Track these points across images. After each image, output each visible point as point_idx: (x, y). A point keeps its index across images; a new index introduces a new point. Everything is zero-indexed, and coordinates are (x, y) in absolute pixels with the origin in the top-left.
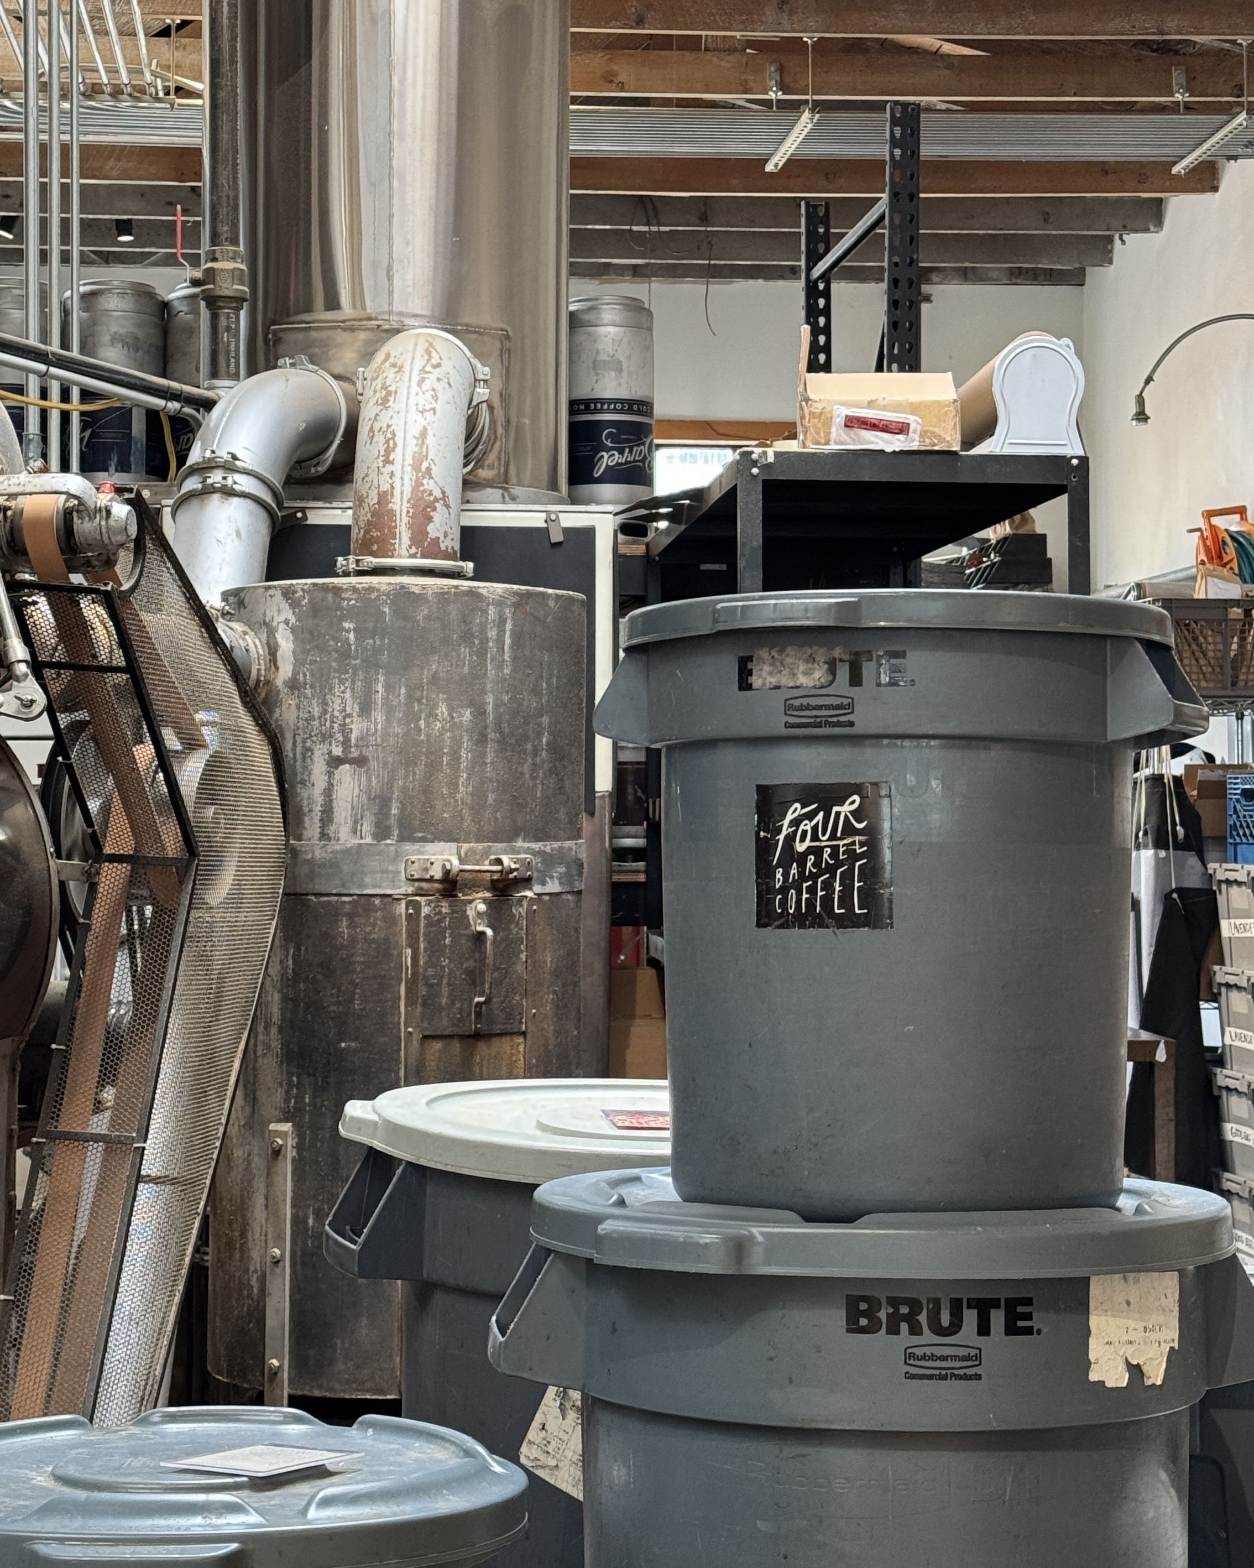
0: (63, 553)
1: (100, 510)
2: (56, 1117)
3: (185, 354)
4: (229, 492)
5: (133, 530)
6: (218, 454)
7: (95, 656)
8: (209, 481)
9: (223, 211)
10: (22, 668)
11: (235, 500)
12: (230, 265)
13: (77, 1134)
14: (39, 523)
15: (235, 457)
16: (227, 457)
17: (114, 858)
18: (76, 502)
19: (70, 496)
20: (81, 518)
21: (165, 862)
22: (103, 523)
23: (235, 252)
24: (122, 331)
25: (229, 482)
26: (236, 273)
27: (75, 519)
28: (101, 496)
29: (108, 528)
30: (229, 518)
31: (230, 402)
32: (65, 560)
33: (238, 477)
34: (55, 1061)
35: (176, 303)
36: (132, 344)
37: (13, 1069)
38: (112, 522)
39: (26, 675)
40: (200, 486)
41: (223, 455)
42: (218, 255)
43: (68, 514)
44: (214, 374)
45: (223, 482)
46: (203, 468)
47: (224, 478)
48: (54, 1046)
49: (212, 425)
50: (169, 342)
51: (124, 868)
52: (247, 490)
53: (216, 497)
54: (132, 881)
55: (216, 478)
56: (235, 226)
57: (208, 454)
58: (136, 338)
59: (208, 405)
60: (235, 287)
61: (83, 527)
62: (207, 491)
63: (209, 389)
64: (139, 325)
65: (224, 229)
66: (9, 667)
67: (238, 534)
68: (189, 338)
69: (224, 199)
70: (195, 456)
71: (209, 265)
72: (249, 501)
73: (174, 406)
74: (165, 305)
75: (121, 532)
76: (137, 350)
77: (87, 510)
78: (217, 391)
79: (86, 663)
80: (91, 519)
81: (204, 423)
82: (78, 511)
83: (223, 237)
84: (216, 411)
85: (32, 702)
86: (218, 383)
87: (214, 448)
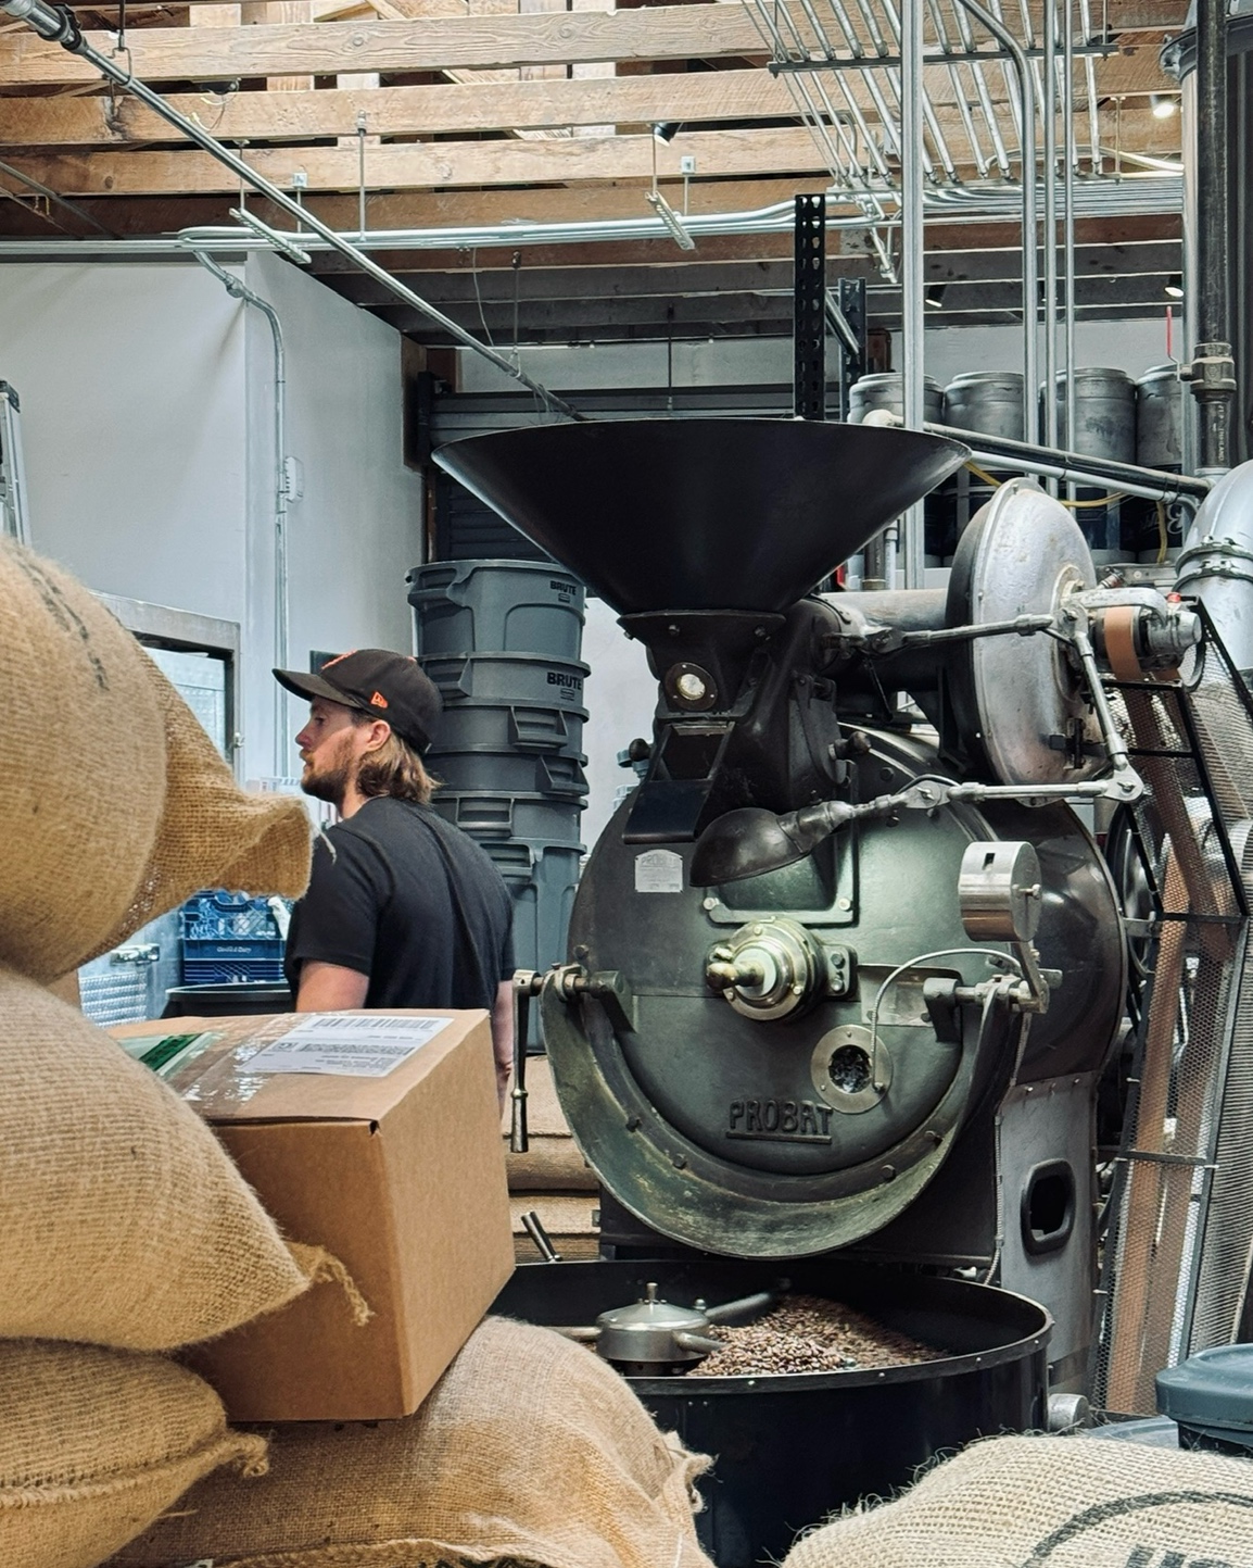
0: (1138, 655)
1: (1171, 618)
2: (1133, 1140)
3: (1156, 434)
4: (1226, 575)
5: (1198, 635)
6: (1215, 540)
7: (1164, 744)
8: (1208, 566)
9: (1211, 310)
10: (1121, 760)
11: (1233, 582)
12: (1220, 360)
13: (1153, 1155)
14: (1118, 633)
15: (1232, 543)
16: (1226, 543)
17: (1173, 917)
18: (1150, 612)
19: (1144, 606)
20: (1153, 625)
21: (1218, 920)
22: (1174, 629)
23: (1223, 347)
24: (1097, 416)
25: (1228, 566)
26: (1225, 366)
27: (1149, 627)
28: (1170, 605)
29: (1178, 634)
30: (1227, 600)
31: (1224, 489)
32: (1140, 661)
33: (1235, 561)
34: (1131, 1092)
35: (1146, 387)
36: (1105, 428)
37: (1092, 1099)
38: (1181, 628)
39: (1125, 765)
40: (1200, 570)
41: (1221, 541)
42: (1207, 351)
43: (1142, 623)
44: (1204, 462)
45: (1222, 566)
46: (1199, 554)
47: (1223, 563)
48: (1129, 1079)
49: (1207, 511)
50: (1140, 425)
51: (1180, 925)
52: (1244, 573)
53: (1215, 579)
54: (1188, 936)
55: (1214, 562)
56: (1222, 323)
57: (1206, 540)
58: (1110, 422)
59: (1201, 492)
60: (1224, 380)
61: (1156, 633)
62: (1208, 574)
63: (1200, 476)
64: (1112, 410)
65: (1212, 326)
66: (1111, 758)
67: (1237, 613)
68: (1160, 419)
69: (1212, 298)
70: (1192, 542)
71: (1199, 360)
72: (1245, 582)
73: (1170, 495)
74: (1137, 388)
75: (1188, 637)
76: (1110, 433)
77: (1159, 618)
78: (1208, 478)
79: (1156, 749)
80: (1164, 626)
81: (1198, 513)
82: (1152, 619)
83: (1212, 335)
84: (1210, 499)
85: (1132, 787)
86: (1206, 470)
87: (1211, 534)
